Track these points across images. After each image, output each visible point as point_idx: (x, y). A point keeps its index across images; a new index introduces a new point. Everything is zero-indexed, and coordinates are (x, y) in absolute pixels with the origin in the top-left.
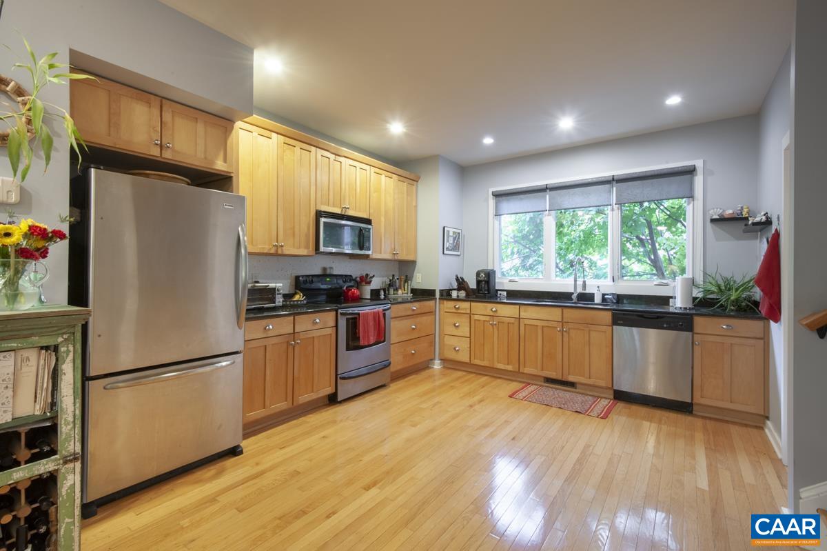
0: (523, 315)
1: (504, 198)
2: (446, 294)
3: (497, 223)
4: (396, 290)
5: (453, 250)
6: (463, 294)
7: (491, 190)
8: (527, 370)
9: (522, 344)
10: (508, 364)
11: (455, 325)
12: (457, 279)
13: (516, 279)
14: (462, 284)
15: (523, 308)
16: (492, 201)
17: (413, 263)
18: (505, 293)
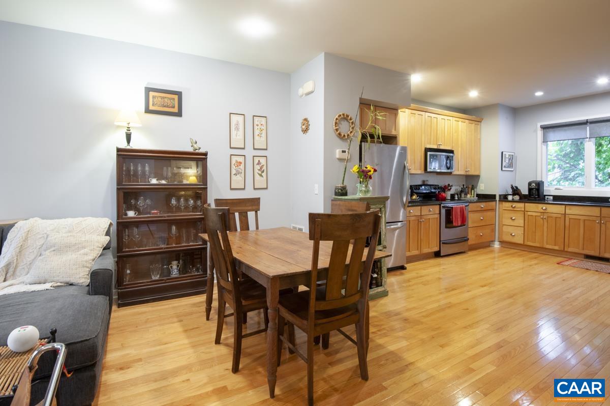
0: (568, 211)
1: (551, 130)
2: (504, 198)
3: (544, 147)
4: (466, 194)
5: (508, 167)
6: (517, 198)
7: (539, 125)
8: (570, 250)
9: (567, 232)
10: (555, 245)
11: (511, 218)
12: (512, 187)
13: (561, 188)
14: (516, 191)
15: (568, 207)
16: (540, 133)
17: (478, 177)
18: (552, 198)
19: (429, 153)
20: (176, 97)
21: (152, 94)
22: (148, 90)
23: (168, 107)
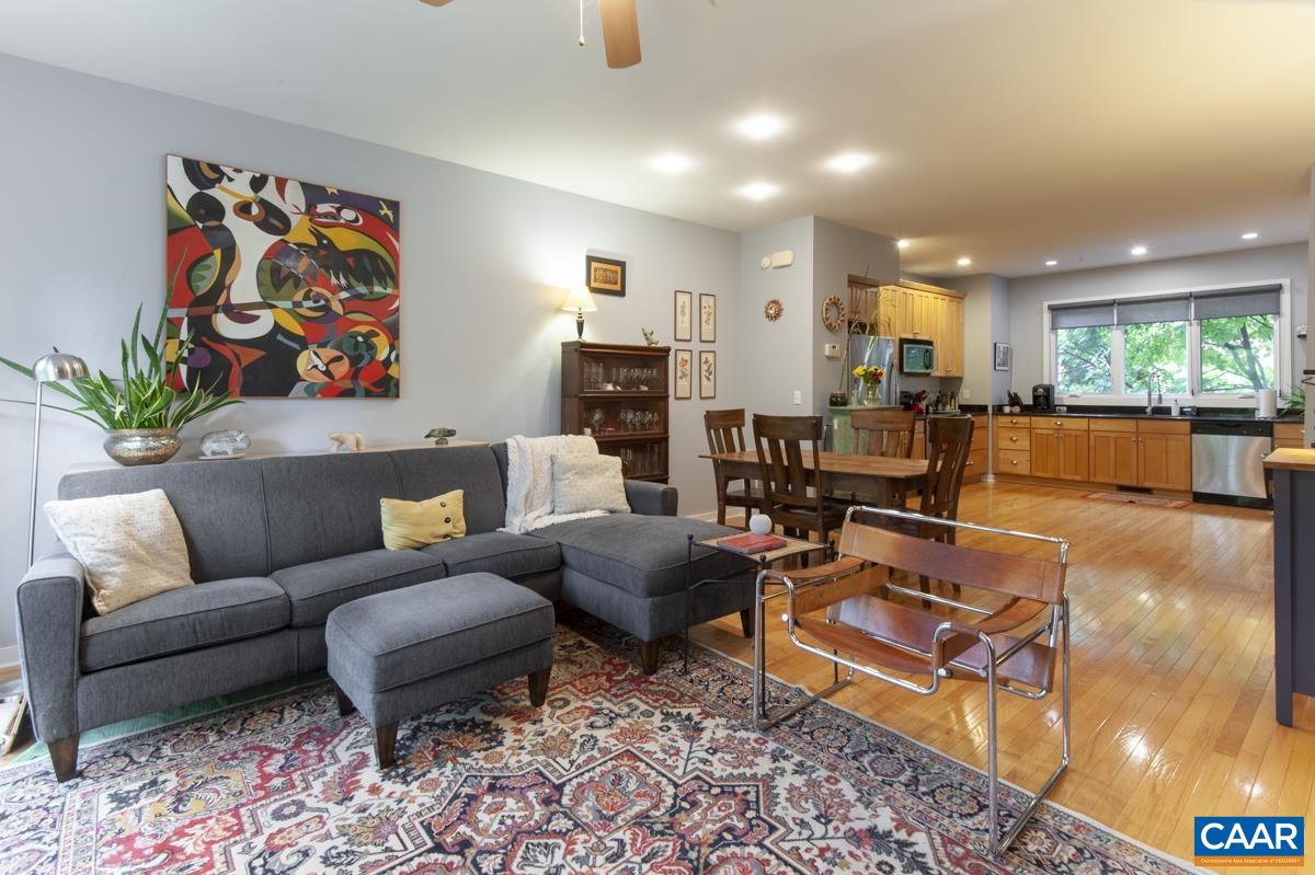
0: (1092, 427)
1: (1062, 312)
2: (999, 410)
3: (1053, 336)
4: (944, 406)
5: (1004, 365)
6: (1017, 409)
7: (1046, 304)
8: (1097, 480)
9: (1092, 455)
10: (1076, 474)
11: (1011, 439)
12: (1010, 395)
13: (1080, 394)
14: (1014, 400)
15: (1092, 421)
16: (1047, 316)
17: (959, 379)
18: (1065, 408)
19: (905, 346)
20: (619, 269)
21: (594, 265)
22: (590, 259)
23: (609, 282)
